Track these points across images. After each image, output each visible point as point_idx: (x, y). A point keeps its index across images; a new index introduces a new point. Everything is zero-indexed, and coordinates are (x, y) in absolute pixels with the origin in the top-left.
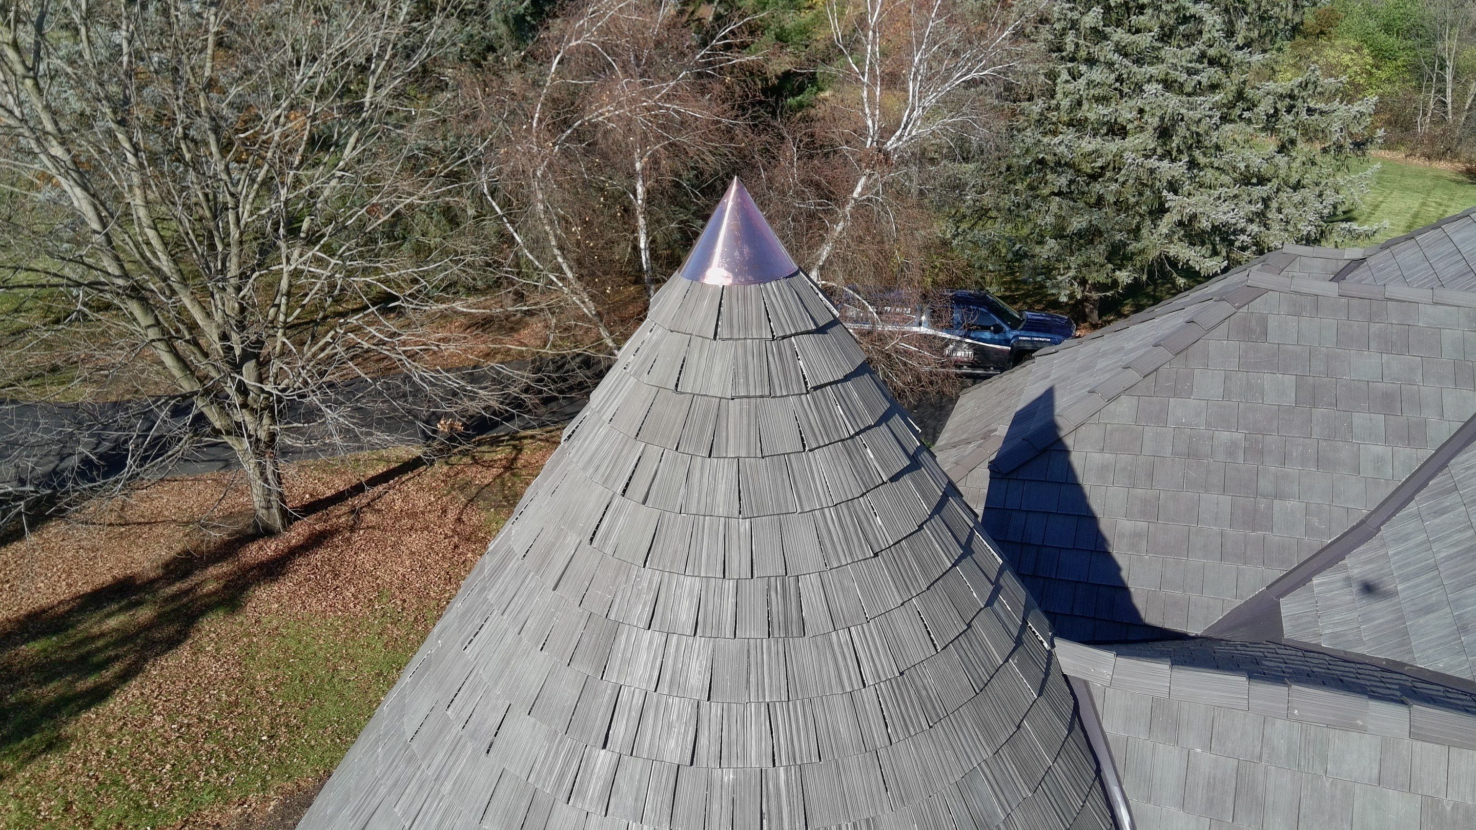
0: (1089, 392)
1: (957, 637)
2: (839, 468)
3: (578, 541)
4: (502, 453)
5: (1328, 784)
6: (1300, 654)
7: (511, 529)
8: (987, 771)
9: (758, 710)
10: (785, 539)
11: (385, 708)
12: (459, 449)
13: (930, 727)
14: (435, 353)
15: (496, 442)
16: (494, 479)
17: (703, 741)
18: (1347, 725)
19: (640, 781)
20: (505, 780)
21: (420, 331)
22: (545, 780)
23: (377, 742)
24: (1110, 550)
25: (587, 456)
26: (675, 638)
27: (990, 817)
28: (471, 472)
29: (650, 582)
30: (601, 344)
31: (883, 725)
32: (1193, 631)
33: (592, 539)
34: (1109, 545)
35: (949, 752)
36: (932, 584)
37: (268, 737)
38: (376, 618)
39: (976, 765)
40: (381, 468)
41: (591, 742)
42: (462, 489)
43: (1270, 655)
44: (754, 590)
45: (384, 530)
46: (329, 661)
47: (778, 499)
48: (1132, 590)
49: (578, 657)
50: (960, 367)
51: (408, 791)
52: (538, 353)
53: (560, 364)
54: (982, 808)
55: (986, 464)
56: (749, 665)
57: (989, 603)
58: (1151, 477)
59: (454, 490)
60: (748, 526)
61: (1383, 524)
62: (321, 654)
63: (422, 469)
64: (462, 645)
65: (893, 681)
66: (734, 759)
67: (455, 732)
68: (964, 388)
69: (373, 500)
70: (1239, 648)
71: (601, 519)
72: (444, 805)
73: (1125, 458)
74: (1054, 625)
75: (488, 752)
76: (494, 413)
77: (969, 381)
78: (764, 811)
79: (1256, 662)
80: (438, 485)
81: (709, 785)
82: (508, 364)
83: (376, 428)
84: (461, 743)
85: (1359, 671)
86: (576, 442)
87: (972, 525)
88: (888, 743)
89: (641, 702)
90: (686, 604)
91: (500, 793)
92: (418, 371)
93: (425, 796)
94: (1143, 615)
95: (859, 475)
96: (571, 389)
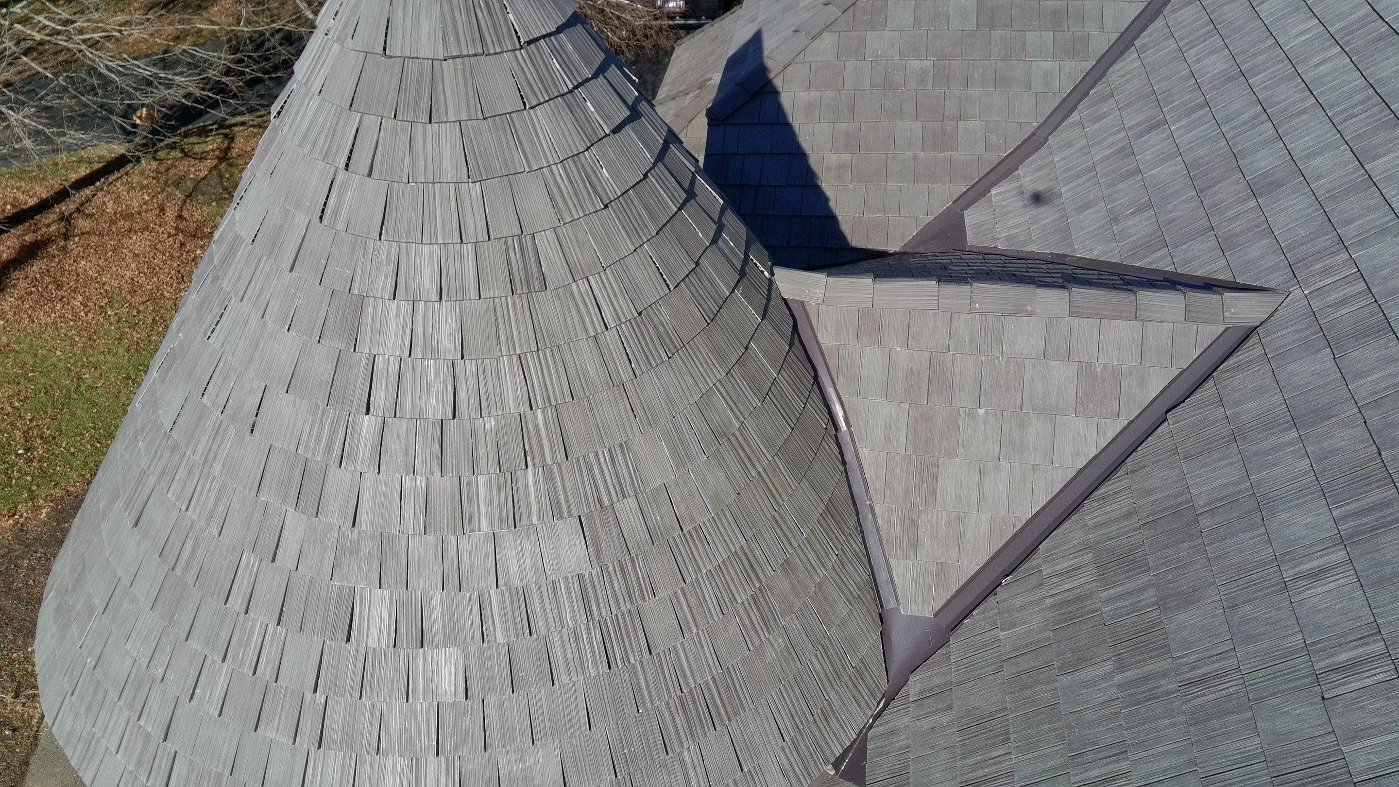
0: (795, 31)
1: (687, 275)
2: (562, 124)
3: (307, 220)
4: (213, 143)
5: (1003, 363)
6: (981, 257)
7: (233, 215)
8: (722, 390)
9: (511, 364)
10: (517, 198)
11: (137, 404)
12: (165, 142)
13: (669, 358)
14: (118, 40)
15: (203, 132)
16: (210, 172)
17: (462, 395)
18: (1019, 312)
19: (407, 438)
20: (274, 455)
21: (96, 16)
22: (314, 449)
23: (135, 437)
24: (819, 183)
25: (301, 132)
26: (421, 306)
27: (726, 427)
28: (183, 166)
29: (389, 254)
30: (299, 17)
31: (627, 362)
32: (892, 249)
33: (321, 217)
34: (818, 178)
35: (688, 377)
36: (661, 229)
37: (24, 450)
38: (111, 324)
39: (711, 385)
40: (84, 171)
41: (353, 410)
42: (177, 184)
43: (956, 261)
44: (493, 251)
45: (101, 235)
46: (70, 370)
47: (505, 161)
48: (840, 218)
49: (327, 333)
50: (672, 18)
51: (177, 477)
52: (232, 31)
53: (259, 41)
54: (720, 422)
55: (705, 112)
56: (496, 320)
57: (714, 241)
58: (852, 110)
59: (169, 186)
60: (478, 190)
61: (1050, 134)
62: (61, 365)
63: (128, 167)
64: (205, 334)
65: (632, 321)
66: (493, 409)
67: (214, 418)
68: (678, 39)
69: (82, 204)
70: (930, 258)
71: (328, 196)
72: (217, 485)
73: (829, 94)
74: (773, 256)
75: (252, 431)
76: (196, 101)
77: (682, 32)
78: (527, 449)
79: (944, 268)
80: (150, 183)
81: (473, 433)
82: (202, 46)
83: (68, 127)
84: (222, 427)
85: (1029, 266)
86: (287, 118)
87: (693, 170)
88: (633, 377)
89: (397, 367)
90: (427, 271)
91: (271, 467)
92: (102, 61)
93: (196, 478)
94: (849, 239)
95: (582, 129)
96: (276, 68)
